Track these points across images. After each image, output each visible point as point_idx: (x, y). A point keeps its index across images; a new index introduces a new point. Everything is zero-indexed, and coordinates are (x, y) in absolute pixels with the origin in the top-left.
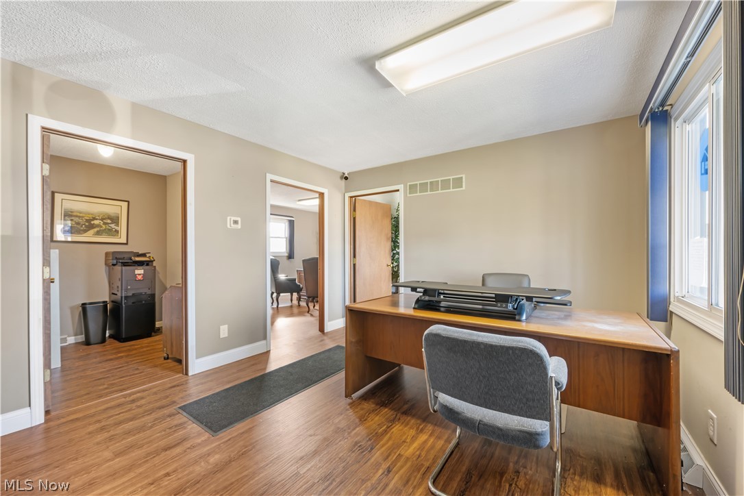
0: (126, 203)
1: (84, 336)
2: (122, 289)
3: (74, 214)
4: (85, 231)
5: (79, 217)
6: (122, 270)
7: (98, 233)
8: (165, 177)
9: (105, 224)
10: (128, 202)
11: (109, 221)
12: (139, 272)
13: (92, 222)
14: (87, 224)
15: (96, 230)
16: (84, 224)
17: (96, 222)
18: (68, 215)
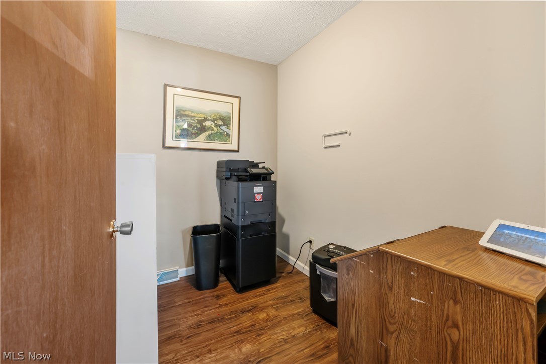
0: (238, 99)
1: (193, 267)
2: (238, 216)
3: (186, 113)
4: (197, 135)
5: (191, 117)
6: (238, 187)
7: (210, 138)
8: (276, 66)
9: (217, 125)
10: (239, 97)
11: (220, 123)
12: (258, 189)
13: (204, 124)
14: (199, 126)
15: (207, 133)
16: (196, 126)
17: (208, 124)
18: (180, 114)
